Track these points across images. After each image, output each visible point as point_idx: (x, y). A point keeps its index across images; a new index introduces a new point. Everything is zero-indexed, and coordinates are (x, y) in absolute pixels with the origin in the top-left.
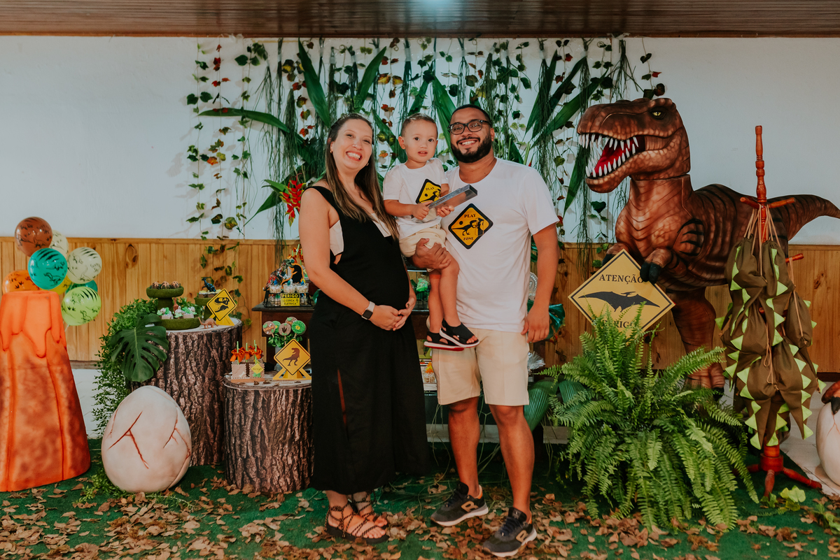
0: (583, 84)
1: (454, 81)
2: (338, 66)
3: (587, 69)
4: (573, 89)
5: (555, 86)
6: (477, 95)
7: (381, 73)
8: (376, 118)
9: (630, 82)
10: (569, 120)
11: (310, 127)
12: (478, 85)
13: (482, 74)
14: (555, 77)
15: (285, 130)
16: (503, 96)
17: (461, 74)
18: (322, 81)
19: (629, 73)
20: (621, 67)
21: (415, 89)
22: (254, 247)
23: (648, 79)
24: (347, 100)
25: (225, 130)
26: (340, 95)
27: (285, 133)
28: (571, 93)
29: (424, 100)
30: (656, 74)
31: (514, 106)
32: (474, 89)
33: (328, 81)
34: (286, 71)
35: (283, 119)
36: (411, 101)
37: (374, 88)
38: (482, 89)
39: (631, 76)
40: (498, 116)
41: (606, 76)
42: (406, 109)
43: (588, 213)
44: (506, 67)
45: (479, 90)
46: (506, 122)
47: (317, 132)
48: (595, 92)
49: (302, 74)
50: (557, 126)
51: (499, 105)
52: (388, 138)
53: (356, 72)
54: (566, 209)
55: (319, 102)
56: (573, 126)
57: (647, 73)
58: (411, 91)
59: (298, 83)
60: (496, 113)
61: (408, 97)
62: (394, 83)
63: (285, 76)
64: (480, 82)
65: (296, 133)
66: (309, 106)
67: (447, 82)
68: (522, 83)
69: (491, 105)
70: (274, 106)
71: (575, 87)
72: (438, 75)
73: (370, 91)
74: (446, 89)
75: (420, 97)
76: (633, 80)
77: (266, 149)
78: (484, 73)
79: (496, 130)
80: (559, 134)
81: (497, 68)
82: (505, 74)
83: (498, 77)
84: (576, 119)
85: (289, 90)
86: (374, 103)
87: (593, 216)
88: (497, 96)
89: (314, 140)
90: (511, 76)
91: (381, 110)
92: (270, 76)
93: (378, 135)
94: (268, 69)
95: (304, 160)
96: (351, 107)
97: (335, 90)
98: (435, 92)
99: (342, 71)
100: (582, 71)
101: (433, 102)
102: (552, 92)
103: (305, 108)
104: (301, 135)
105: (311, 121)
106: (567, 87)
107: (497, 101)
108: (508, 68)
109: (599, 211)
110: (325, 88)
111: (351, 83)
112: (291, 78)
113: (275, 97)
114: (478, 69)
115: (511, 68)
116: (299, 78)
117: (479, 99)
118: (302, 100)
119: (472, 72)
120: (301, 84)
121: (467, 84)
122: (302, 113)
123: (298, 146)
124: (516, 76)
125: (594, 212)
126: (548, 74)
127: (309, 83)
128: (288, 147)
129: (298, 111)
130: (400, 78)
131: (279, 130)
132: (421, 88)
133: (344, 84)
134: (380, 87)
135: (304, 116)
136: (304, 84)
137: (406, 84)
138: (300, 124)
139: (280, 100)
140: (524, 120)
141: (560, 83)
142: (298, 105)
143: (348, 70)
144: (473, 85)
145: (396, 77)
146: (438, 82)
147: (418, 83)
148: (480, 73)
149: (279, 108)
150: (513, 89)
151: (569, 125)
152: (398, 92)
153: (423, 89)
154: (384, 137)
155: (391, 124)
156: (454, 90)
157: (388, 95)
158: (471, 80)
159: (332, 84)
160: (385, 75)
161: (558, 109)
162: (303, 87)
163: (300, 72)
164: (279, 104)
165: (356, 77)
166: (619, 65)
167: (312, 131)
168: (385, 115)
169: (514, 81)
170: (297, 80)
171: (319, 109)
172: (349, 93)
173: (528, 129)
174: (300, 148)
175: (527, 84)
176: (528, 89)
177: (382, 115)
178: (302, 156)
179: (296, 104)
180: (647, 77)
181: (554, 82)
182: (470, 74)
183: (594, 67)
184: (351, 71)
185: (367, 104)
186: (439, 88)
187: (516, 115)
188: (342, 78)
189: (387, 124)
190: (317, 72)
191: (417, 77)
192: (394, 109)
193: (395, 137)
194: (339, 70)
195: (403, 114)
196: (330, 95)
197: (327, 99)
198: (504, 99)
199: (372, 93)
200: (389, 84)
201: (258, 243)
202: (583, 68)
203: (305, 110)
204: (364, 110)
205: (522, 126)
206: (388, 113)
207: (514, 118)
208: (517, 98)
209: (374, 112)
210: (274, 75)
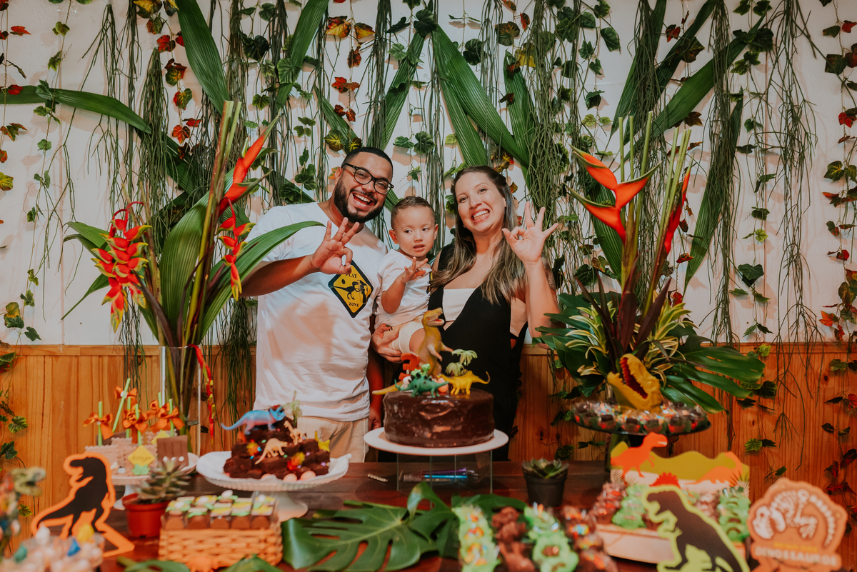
0: (718, 42)
1: (473, 34)
2: (247, 5)
3: (724, 14)
4: (698, 51)
5: (665, 47)
6: (518, 62)
7: (331, 15)
8: (323, 105)
9: (801, 42)
10: (696, 110)
11: (191, 122)
12: (518, 43)
13: (528, 23)
14: (664, 30)
15: (141, 128)
16: (568, 63)
17: (487, 21)
18: (216, 34)
19: (799, 22)
20: (788, 12)
21: (399, 48)
22: (82, 359)
23: (834, 36)
24: (266, 68)
25: (13, 130)
26: (251, 61)
27: (140, 134)
28: (694, 59)
29: (418, 70)
30: (848, 26)
31: (590, 83)
32: (510, 49)
33: (227, 33)
34: (144, 14)
35: (138, 108)
36: (391, 72)
37: (319, 46)
38: (528, 49)
39: (802, 28)
40: (560, 102)
41: (760, 27)
42: (382, 87)
43: (730, 288)
44: (572, 7)
45: (523, 53)
46: (574, 112)
47: (206, 132)
48: (741, 57)
49: (176, 16)
50: (672, 121)
51: (559, 80)
52: (348, 144)
53: (283, 17)
54: (688, 279)
55: (209, 74)
56: (699, 122)
57: (831, 23)
58: (392, 51)
59: (168, 37)
60: (554, 95)
61: (386, 65)
62: (358, 36)
63: (142, 24)
64: (524, 36)
65: (164, 136)
66: (190, 81)
67: (460, 36)
68: (602, 41)
69: (546, 82)
70: (122, 82)
71: (703, 48)
72: (443, 22)
73: (311, 52)
74: (460, 50)
75: (409, 62)
76: (808, 37)
77: (105, 166)
78: (531, 19)
79: (557, 129)
80: (674, 137)
81: (555, 10)
82: (572, 23)
83: (557, 27)
84: (706, 108)
85: (152, 51)
86: (319, 76)
87: (739, 293)
88: (558, 62)
89: (200, 148)
90: (584, 26)
91: (332, 89)
92: (113, 23)
93: (328, 137)
94: (110, 9)
95: (180, 188)
96: (273, 82)
97: (242, 50)
98: (438, 55)
99: (256, 15)
100: (715, 18)
101: (433, 74)
102: (660, 57)
103: (182, 85)
104: (175, 140)
105: (194, 109)
106: (687, 49)
107: (558, 72)
108: (577, 11)
109: (749, 282)
110: (223, 48)
111: (274, 37)
112: (154, 26)
113: (124, 65)
114: (519, 11)
115: (583, 10)
116: (171, 27)
117: (523, 69)
118: (176, 70)
119: (508, 16)
120: (174, 38)
121: (499, 41)
122: (177, 95)
123: (169, 161)
124: (592, 26)
125: (743, 286)
126: (652, 22)
127: (190, 35)
128: (148, 162)
129: (170, 91)
130: (369, 28)
131: (131, 127)
132: (411, 47)
133: (261, 38)
134: (330, 45)
135: (180, 101)
136: (181, 40)
137: (381, 39)
138: (173, 118)
139: (132, 68)
140: (609, 109)
141: (674, 41)
142: (168, 79)
143: (267, 12)
144: (511, 43)
145: (362, 26)
146: (443, 36)
147: (404, 38)
148: (525, 18)
149: (131, 87)
150: (588, 50)
151: (693, 119)
152: (365, 54)
153: (415, 50)
154: (338, 142)
155: (352, 116)
156: (474, 53)
157: (346, 61)
158: (506, 33)
159: (237, 38)
160: (341, 20)
161: (672, 89)
162: (178, 45)
163: (170, 13)
164: (131, 79)
165: (283, 25)
166: (782, 8)
167: (195, 132)
168: (340, 100)
169: (588, 35)
170: (166, 31)
171: (210, 88)
172: (269, 56)
173: (615, 127)
174: (173, 163)
175: (612, 41)
176: (615, 52)
177: (335, 98)
178: (175, 180)
179: (164, 78)
180: (832, 32)
181: (663, 39)
182: (505, 21)
183: (736, 11)
184: (274, 15)
185: (306, 78)
186: (445, 47)
187: (594, 100)
188: (255, 27)
189: (345, 117)
190: (206, 17)
191: (402, 24)
192: (358, 86)
193: (359, 141)
194: (250, 11)
195: (377, 97)
196: (231, 61)
197: (226, 69)
198: (570, 69)
199: (316, 58)
200: (348, 39)
201: (91, 352)
202: (717, 13)
203: (183, 89)
204: (298, 88)
205: (604, 121)
206: (345, 95)
207: (590, 106)
208: (595, 67)
209: (319, 93)
210: (121, 20)
